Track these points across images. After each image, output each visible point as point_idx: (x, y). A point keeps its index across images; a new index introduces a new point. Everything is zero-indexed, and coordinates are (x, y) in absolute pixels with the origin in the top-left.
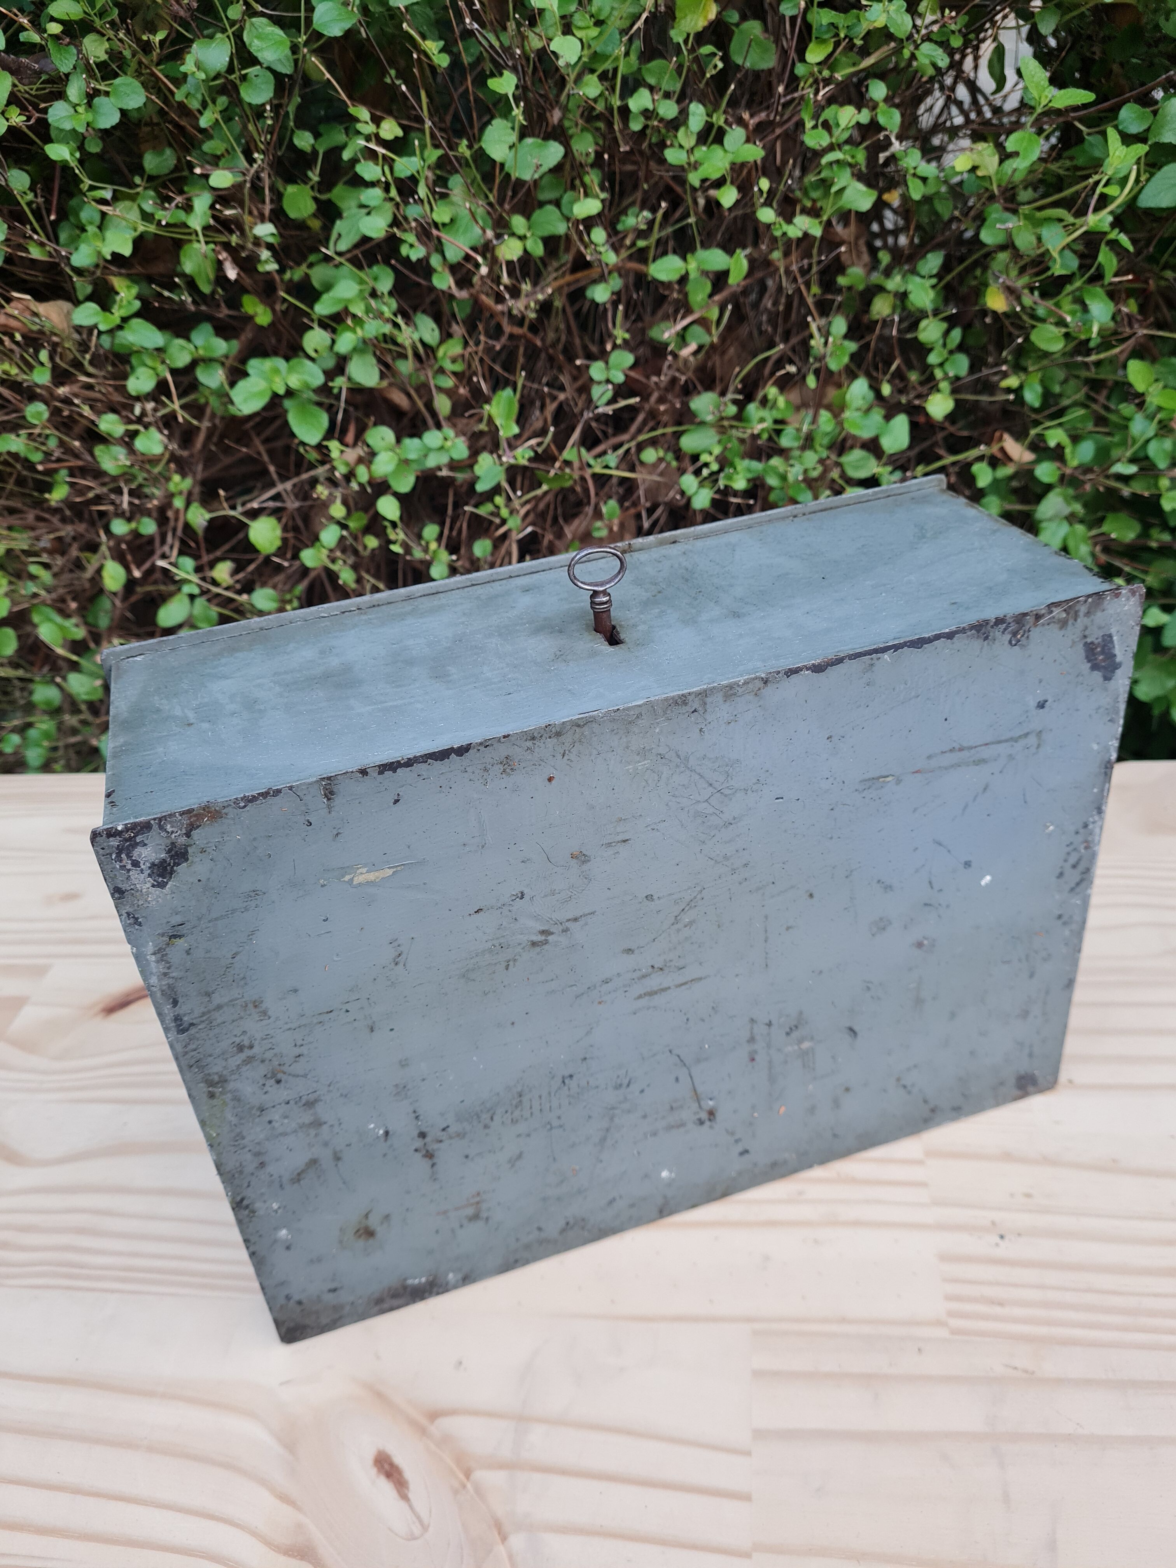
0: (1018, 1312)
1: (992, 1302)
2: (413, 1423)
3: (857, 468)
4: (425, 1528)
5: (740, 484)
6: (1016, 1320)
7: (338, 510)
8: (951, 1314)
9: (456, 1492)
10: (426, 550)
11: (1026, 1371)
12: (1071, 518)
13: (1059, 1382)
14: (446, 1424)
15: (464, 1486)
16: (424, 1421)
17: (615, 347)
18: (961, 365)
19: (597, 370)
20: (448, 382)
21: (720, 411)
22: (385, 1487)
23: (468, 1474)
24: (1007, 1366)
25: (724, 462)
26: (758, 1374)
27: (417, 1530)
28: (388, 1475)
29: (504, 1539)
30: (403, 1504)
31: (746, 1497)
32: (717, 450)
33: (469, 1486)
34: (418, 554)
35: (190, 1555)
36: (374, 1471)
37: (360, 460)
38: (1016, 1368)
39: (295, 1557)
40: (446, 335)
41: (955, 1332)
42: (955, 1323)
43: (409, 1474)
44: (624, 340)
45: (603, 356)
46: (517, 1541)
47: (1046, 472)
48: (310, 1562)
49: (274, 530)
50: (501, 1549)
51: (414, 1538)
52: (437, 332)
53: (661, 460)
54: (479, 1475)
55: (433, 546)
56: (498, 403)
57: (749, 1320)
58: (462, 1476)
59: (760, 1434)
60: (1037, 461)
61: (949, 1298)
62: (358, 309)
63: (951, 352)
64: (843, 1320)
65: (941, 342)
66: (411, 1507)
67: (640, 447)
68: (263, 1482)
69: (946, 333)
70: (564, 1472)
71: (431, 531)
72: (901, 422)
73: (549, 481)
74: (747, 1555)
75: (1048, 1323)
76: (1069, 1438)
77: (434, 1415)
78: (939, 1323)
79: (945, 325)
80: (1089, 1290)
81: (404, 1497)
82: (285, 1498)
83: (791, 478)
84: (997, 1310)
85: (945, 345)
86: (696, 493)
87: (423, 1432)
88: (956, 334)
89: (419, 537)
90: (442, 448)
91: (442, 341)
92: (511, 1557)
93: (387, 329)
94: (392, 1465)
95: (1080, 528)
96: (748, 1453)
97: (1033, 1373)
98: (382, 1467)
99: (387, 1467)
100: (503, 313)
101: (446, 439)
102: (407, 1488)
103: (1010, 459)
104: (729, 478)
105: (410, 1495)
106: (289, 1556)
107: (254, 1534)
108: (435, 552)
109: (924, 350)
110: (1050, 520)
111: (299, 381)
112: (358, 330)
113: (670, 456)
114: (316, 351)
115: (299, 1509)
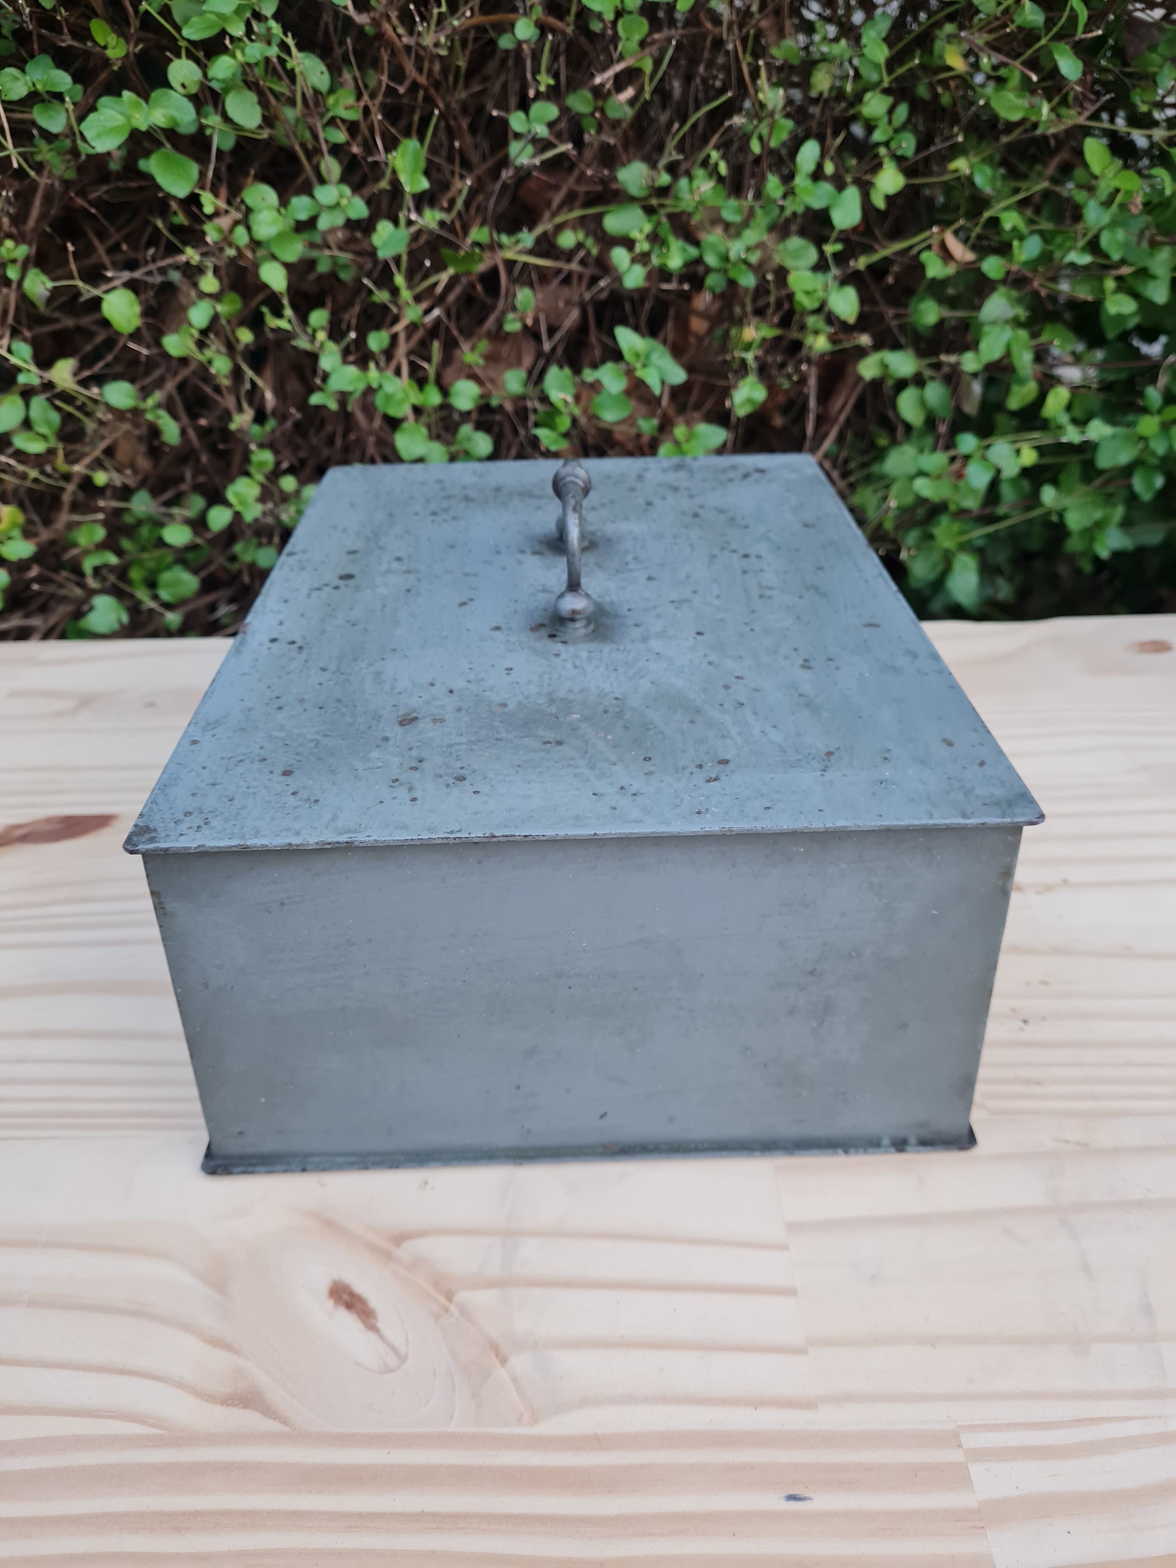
0: (1058, 1089)
1: (1028, 1082)
3: (796, 257)
4: (402, 1358)
5: (675, 265)
6: (1057, 1097)
7: (209, 283)
9: (437, 1317)
10: (313, 338)
11: (1079, 1144)
12: (1016, 323)
13: (1117, 1151)
14: (416, 1246)
15: (447, 1310)
17: (538, 96)
18: (907, 144)
19: (517, 121)
20: (340, 137)
21: (650, 183)
22: (348, 1320)
23: (450, 1296)
24: (1058, 1140)
25: (656, 240)
26: (782, 1168)
27: (392, 1361)
28: (349, 1306)
29: (504, 1361)
30: (371, 1336)
31: (791, 1292)
32: (648, 228)
33: (452, 1308)
34: (302, 343)
35: (97, 1417)
36: (331, 1303)
37: (236, 223)
39: (237, 1406)
43: (374, 1301)
44: (549, 86)
45: (524, 105)
46: (519, 1363)
47: (993, 266)
48: (256, 1410)
49: (133, 306)
50: (501, 1373)
51: (388, 1370)
53: (580, 246)
54: (462, 1296)
55: (321, 336)
56: (404, 153)
58: (442, 1300)
59: (795, 1228)
60: (981, 259)
62: (237, 30)
63: (896, 131)
66: (382, 1337)
67: (560, 228)
68: (188, 1328)
69: (891, 111)
70: (567, 1284)
72: (852, 194)
73: (456, 262)
74: (801, 1351)
76: (1141, 1204)
79: (890, 100)
80: (1129, 1065)
81: (372, 1328)
82: (217, 1343)
83: (732, 257)
84: (1036, 1089)
85: (890, 122)
86: (628, 270)
87: (388, 1256)
88: (902, 111)
89: (306, 322)
90: (338, 205)
92: (514, 1380)
93: (273, 52)
94: (352, 1295)
95: (1023, 334)
96: (784, 1247)
97: (1087, 1145)
98: (341, 1298)
99: (346, 1297)
100: (408, 48)
101: (342, 196)
102: (375, 1318)
103: (952, 257)
104: (663, 257)
105: (380, 1325)
106: (228, 1405)
107: (180, 1385)
108: (322, 344)
110: (993, 323)
111: (165, 117)
112: (238, 54)
113: (590, 242)
114: (183, 86)
115: (237, 1353)
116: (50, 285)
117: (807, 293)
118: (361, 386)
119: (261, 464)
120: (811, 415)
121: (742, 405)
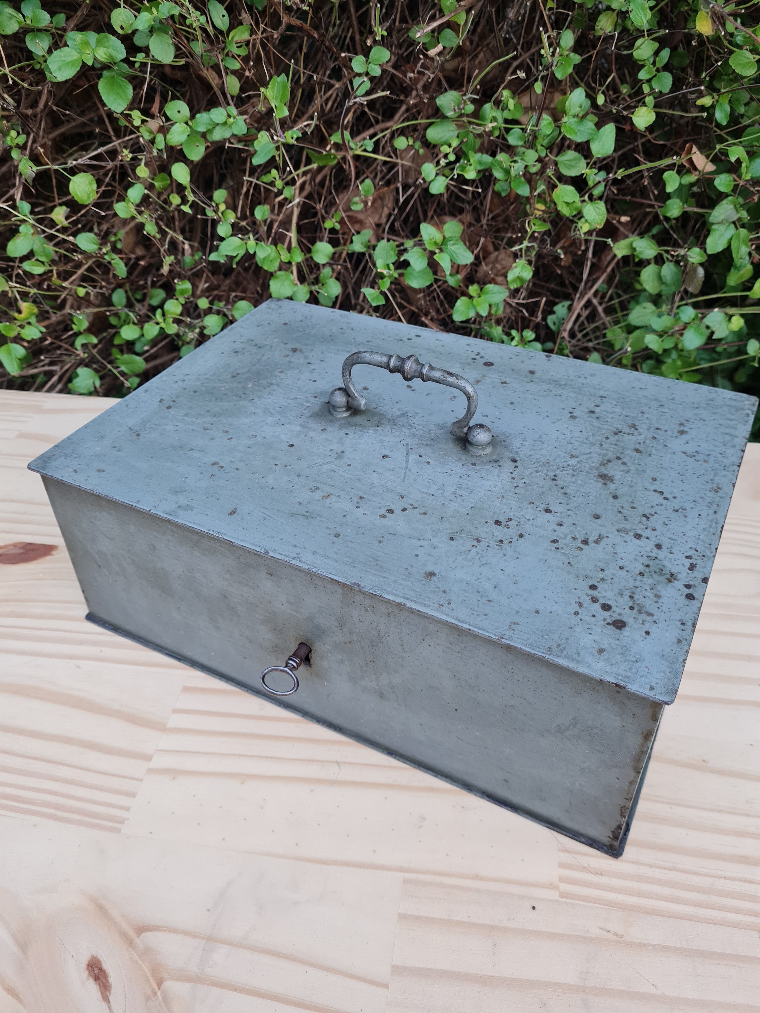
0: (615, 882)
2: (124, 935)
3: (569, 167)
5: (471, 175)
6: (612, 889)
7: (143, 171)
8: (562, 879)
9: (148, 998)
10: (216, 211)
11: (616, 935)
12: (739, 223)
13: (642, 946)
14: (148, 936)
15: (155, 994)
16: (132, 934)
17: (375, 42)
18: (665, 82)
19: (358, 64)
20: (236, 65)
21: (459, 109)
23: (159, 984)
24: (602, 929)
25: (460, 154)
26: (403, 917)
28: (97, 978)
30: (104, 1004)
32: (455, 143)
33: (159, 994)
34: (209, 213)
36: (86, 973)
37: (160, 130)
38: (608, 931)
40: (235, 23)
41: (563, 895)
42: (564, 887)
43: (113, 979)
44: (382, 36)
45: (364, 50)
47: (723, 182)
49: (90, 184)
52: (227, 18)
53: (410, 147)
54: (168, 985)
55: (222, 207)
56: (273, 87)
57: (402, 870)
58: (155, 986)
59: (397, 970)
60: (717, 173)
61: (562, 865)
63: (659, 70)
64: (476, 877)
65: (651, 60)
66: (110, 1008)
67: (394, 135)
69: (656, 53)
71: (220, 195)
72: (610, 130)
75: (639, 894)
76: (646, 997)
77: (141, 930)
78: (552, 887)
79: (657, 45)
80: (674, 869)
81: (106, 999)
82: (11, 991)
83: (513, 173)
84: (601, 880)
85: (654, 63)
86: (434, 180)
87: (130, 943)
88: (665, 54)
89: (211, 198)
90: (225, 123)
91: (231, 27)
93: (178, 10)
94: (101, 970)
95: (743, 232)
96: (386, 986)
97: (622, 936)
98: (93, 971)
99: (96, 971)
101: (229, 116)
102: (110, 991)
103: (695, 169)
104: (463, 168)
105: (111, 998)
108: (223, 212)
109: (637, 66)
110: (720, 223)
111: (105, 54)
112: (154, 10)
113: (418, 145)
114: (122, 28)
115: (20, 1001)
116: (35, 169)
117: (567, 204)
118: (242, 252)
119: (183, 292)
120: (589, 263)
121: (514, 281)
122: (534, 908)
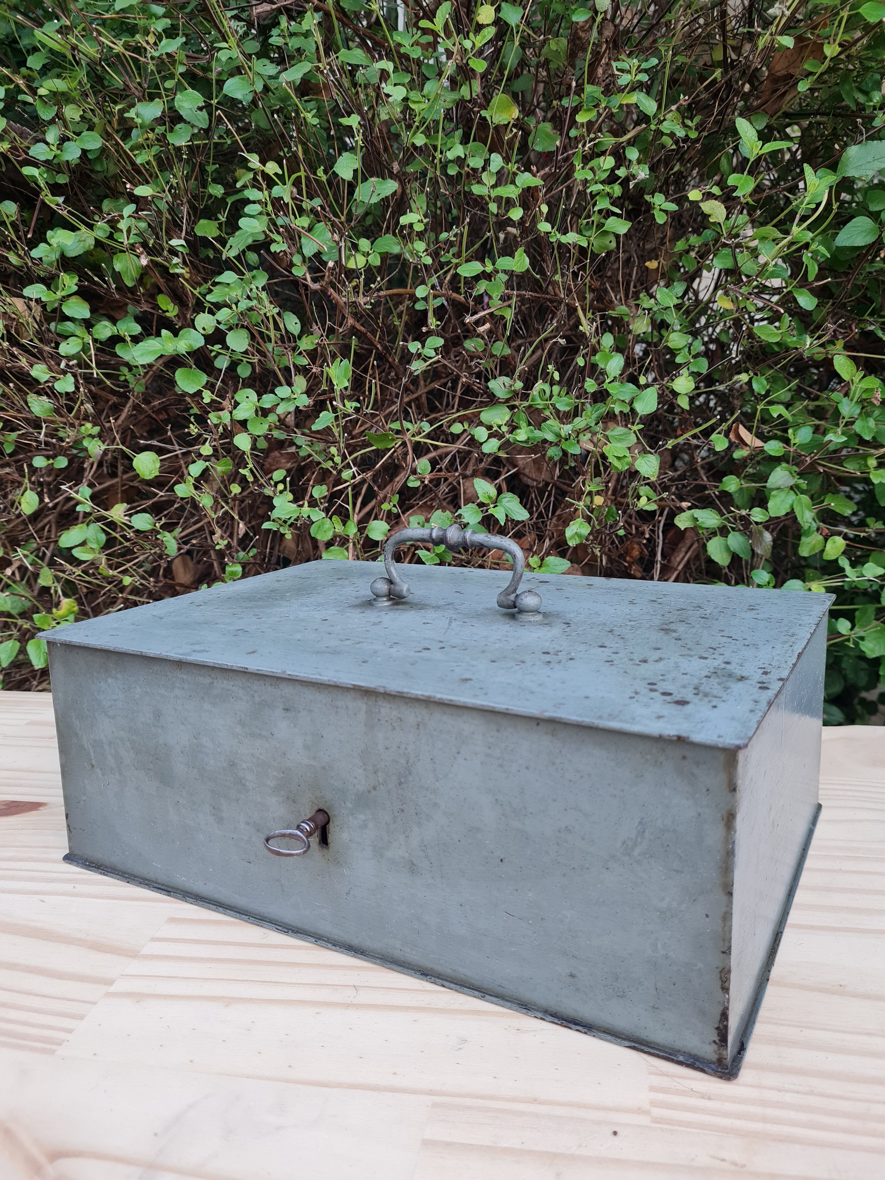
0: (729, 1107)
2: (31, 1162)
5: (522, 436)
6: (726, 1115)
7: (206, 449)
8: (654, 1104)
11: (735, 1164)
12: (798, 490)
14: (65, 1165)
16: (43, 1160)
17: (430, 332)
18: (702, 365)
19: (415, 348)
20: (305, 361)
21: (509, 385)
24: (714, 1157)
25: (512, 426)
26: (429, 1144)
32: (507, 418)
34: (268, 491)
38: (724, 1160)
40: (306, 331)
41: (656, 1120)
42: (658, 1112)
45: (420, 338)
47: (773, 448)
49: (154, 462)
52: (299, 327)
53: (465, 432)
55: (281, 487)
56: (336, 367)
57: (431, 1092)
60: (764, 443)
61: (654, 1089)
63: (695, 357)
64: (534, 1101)
65: (686, 348)
67: (453, 421)
69: (690, 343)
71: (279, 474)
72: (651, 394)
75: (764, 1119)
77: (55, 1156)
78: (639, 1111)
79: (689, 338)
80: (811, 1093)
83: (563, 435)
84: (709, 1104)
85: (690, 351)
86: (486, 442)
87: (37, 1170)
89: (270, 479)
90: (289, 399)
91: (302, 334)
95: (804, 498)
97: (744, 1166)
101: (295, 392)
103: (745, 444)
109: (673, 353)
110: (779, 489)
111: (186, 346)
112: (234, 307)
114: (204, 329)
116: (103, 448)
117: (618, 458)
118: (295, 516)
120: (659, 566)
121: (572, 537)
122: (615, 1133)
